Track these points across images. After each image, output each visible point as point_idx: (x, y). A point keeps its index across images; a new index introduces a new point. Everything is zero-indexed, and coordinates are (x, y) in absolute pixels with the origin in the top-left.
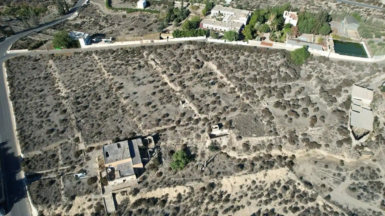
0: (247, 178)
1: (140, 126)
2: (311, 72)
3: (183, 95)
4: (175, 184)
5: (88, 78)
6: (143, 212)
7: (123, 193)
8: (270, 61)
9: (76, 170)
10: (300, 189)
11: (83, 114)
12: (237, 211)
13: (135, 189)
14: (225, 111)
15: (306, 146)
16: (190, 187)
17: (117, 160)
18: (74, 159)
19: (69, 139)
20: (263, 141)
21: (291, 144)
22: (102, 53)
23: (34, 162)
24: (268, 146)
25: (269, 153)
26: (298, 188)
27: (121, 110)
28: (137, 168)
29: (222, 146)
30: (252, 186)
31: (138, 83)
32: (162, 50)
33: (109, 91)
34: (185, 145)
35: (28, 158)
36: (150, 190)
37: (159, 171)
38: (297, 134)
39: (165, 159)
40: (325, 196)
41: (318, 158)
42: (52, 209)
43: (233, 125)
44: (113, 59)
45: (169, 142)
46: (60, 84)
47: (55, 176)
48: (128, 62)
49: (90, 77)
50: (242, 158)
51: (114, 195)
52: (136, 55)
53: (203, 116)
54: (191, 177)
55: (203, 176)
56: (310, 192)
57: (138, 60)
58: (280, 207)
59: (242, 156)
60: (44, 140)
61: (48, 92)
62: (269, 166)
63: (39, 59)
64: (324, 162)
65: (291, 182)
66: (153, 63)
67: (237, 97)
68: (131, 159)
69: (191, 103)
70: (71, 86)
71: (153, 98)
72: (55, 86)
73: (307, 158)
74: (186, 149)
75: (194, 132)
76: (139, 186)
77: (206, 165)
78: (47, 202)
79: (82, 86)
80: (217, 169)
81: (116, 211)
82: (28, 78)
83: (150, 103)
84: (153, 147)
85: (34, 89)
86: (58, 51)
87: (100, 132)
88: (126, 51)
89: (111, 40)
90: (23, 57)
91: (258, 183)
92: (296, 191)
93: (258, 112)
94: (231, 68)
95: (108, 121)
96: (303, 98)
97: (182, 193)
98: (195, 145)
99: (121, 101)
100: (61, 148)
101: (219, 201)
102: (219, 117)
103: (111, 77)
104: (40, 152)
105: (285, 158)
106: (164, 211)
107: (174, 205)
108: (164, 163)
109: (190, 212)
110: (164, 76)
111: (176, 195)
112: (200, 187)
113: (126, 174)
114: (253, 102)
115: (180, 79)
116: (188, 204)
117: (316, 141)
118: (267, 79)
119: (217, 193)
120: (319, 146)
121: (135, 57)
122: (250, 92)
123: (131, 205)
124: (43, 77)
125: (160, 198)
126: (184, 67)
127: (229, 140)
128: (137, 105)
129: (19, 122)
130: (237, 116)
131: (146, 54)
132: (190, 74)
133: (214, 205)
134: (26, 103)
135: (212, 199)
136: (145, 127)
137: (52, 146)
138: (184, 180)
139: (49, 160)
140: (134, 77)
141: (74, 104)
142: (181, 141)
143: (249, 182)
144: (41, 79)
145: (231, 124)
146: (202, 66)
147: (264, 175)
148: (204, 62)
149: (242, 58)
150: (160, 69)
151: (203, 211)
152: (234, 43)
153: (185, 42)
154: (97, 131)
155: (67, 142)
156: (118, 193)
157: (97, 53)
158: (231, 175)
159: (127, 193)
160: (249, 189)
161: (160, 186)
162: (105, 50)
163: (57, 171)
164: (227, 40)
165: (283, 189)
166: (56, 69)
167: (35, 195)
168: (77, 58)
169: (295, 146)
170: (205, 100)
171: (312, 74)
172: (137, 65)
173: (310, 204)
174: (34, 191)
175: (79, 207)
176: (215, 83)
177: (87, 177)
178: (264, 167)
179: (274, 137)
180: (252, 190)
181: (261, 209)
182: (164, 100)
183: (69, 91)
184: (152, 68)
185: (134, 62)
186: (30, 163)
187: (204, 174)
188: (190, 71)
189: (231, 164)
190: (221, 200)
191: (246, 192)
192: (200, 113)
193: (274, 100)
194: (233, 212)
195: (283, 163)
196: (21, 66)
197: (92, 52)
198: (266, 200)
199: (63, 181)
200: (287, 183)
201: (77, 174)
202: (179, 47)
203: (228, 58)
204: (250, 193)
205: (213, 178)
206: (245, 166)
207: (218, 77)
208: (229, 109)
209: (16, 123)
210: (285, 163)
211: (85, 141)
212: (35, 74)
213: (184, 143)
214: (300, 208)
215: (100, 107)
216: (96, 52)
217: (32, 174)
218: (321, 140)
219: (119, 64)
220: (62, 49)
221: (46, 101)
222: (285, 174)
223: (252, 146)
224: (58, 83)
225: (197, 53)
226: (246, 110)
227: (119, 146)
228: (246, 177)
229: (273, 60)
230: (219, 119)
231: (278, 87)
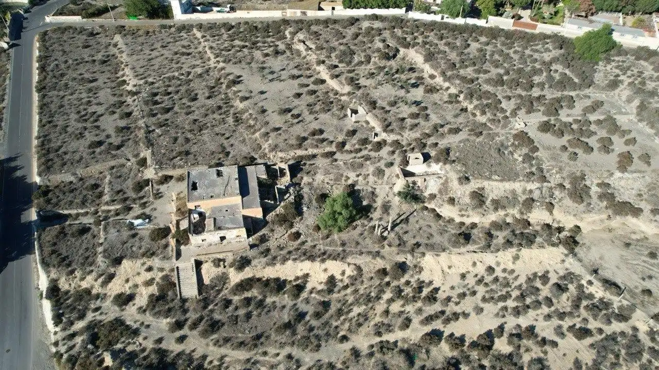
0: (476, 261)
1: (266, 146)
2: (618, 76)
3: (354, 100)
4: (324, 256)
5: (179, 65)
6: (253, 303)
7: (217, 262)
8: (531, 53)
9: (133, 214)
10: (594, 292)
11: (160, 120)
12: (452, 322)
13: (241, 257)
14: (437, 131)
15: (607, 208)
16: (354, 267)
17: (212, 197)
18: (132, 194)
19: (129, 160)
20: (514, 192)
21: (573, 201)
22: (210, 28)
23: (57, 194)
24: (525, 201)
25: (525, 217)
26: (587, 292)
27: (233, 118)
28: (251, 218)
29: (426, 194)
30: (485, 276)
31: (270, 77)
32: (321, 28)
33: (214, 87)
34: (353, 186)
35: (48, 186)
36: (273, 262)
37: (294, 230)
38: (588, 183)
39: (308, 208)
40: (652, 314)
41: (634, 237)
42: (76, 277)
43: (452, 156)
44: (228, 37)
45: (319, 177)
46: (127, 71)
47: (92, 221)
48: (254, 43)
49: (183, 63)
50: (468, 221)
51: (198, 264)
52: (271, 34)
53: (391, 138)
54: (359, 247)
55: (383, 247)
56: (617, 301)
57: (273, 42)
58: (549, 323)
59: (468, 216)
60: (81, 158)
61: (105, 83)
62: (524, 242)
63: (98, 34)
64: (647, 248)
65: (572, 278)
66: (301, 47)
67: (462, 110)
68: (240, 197)
69: (370, 114)
70: (146, 75)
71: (296, 102)
72: (118, 75)
73: (606, 235)
74: (352, 192)
75: (371, 164)
76: (251, 253)
77: (392, 228)
78: (69, 265)
79: (166, 76)
80: (414, 237)
81: (199, 295)
82: (74, 61)
83: (289, 110)
84: (287, 184)
85: (80, 77)
86: (132, 22)
87: (188, 151)
88: (253, 27)
89: (228, 9)
90: (70, 27)
91: (498, 273)
92: (582, 295)
93: (504, 137)
94: (452, 61)
95: (206, 136)
96: (599, 120)
97: (338, 277)
98: (372, 187)
99: (235, 104)
100: (111, 174)
101: (414, 299)
102: (424, 141)
103: (222, 65)
104: (72, 179)
105: (560, 230)
106: (297, 307)
107: (318, 297)
108: (305, 215)
109: (351, 315)
110: (321, 68)
111: (324, 277)
112: (377, 269)
113: (227, 226)
114: (494, 120)
115: (351, 75)
116: (347, 298)
117: (631, 201)
118: (525, 81)
119: (412, 284)
120: (637, 212)
121: (269, 36)
122: (490, 101)
123: (230, 287)
124: (100, 60)
125: (291, 281)
126: (359, 55)
127: (443, 184)
128: (264, 111)
129: (44, 126)
130: (460, 142)
131: (290, 33)
132: (371, 67)
133: (403, 306)
134: (63, 97)
135: (400, 294)
136: (275, 148)
137: (95, 169)
138: (344, 251)
139: (85, 192)
140: (264, 68)
141: (146, 103)
142: (344, 178)
143: (481, 270)
144: (97, 63)
145: (448, 154)
146: (394, 56)
147: (513, 257)
148: (400, 49)
149: (474, 46)
150: (314, 56)
151: (378, 315)
152: (460, 21)
153: (366, 15)
154: (182, 149)
155: (123, 165)
156: (207, 261)
157: (201, 28)
158: (444, 250)
159: (226, 264)
160: (480, 281)
161: (294, 257)
162: (216, 23)
163: (96, 212)
164: (446, 16)
165: (554, 289)
166: (124, 48)
167: (47, 250)
168: (164, 34)
169: (582, 207)
170: (397, 111)
171: (619, 78)
172: (272, 49)
173: (617, 326)
174: (49, 242)
175: (127, 281)
176: (418, 85)
177: (151, 226)
178: (514, 242)
179: (537, 185)
180: (486, 285)
181: (506, 323)
182: (317, 108)
183: (142, 82)
184: (300, 55)
185: (266, 45)
186: (50, 195)
187: (386, 242)
188: (371, 63)
189: (442, 232)
190: (419, 298)
191: (473, 287)
192: (385, 131)
193: (538, 118)
194: (443, 323)
195: (554, 239)
196: (65, 41)
197: (192, 26)
198: (517, 307)
199: (105, 229)
200: (564, 278)
201: (133, 221)
202: (353, 24)
203: (448, 44)
204: (481, 290)
205: (404, 252)
206: (473, 237)
207: (426, 75)
208: (446, 129)
209: (38, 126)
210: (559, 238)
211: (157, 163)
212: (86, 54)
213: (350, 182)
214: (594, 331)
215: (194, 111)
216: (200, 26)
217: (50, 214)
218: (642, 200)
219: (239, 46)
220: (140, 19)
221: (97, 97)
222: (559, 260)
223: (490, 198)
224: (123, 69)
225: (386, 34)
226: (481, 133)
227: (219, 174)
228: (476, 257)
229: (537, 51)
230: (425, 145)
231: (546, 97)
